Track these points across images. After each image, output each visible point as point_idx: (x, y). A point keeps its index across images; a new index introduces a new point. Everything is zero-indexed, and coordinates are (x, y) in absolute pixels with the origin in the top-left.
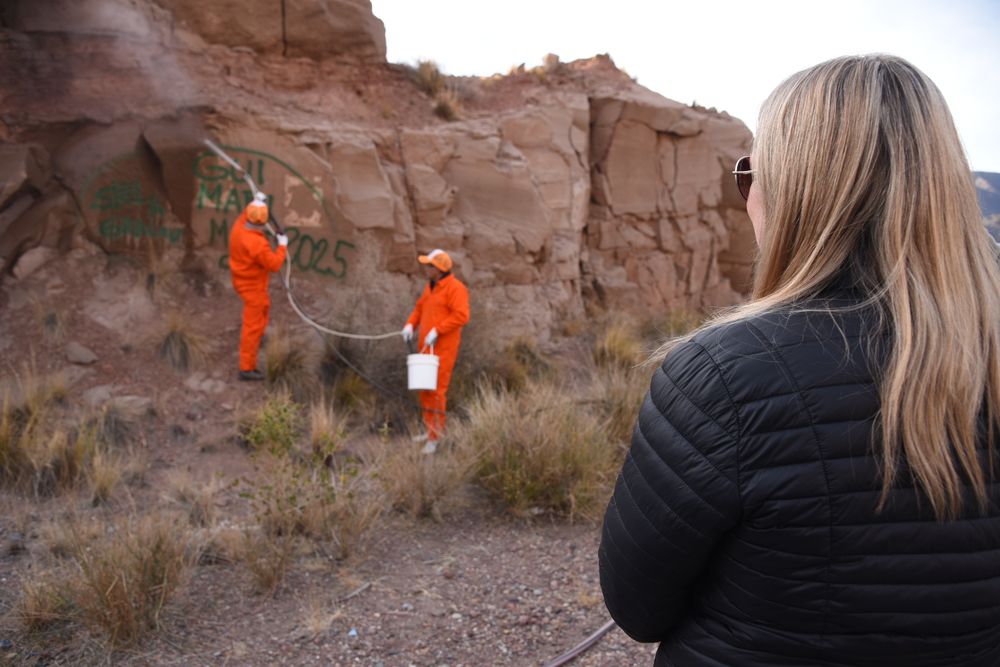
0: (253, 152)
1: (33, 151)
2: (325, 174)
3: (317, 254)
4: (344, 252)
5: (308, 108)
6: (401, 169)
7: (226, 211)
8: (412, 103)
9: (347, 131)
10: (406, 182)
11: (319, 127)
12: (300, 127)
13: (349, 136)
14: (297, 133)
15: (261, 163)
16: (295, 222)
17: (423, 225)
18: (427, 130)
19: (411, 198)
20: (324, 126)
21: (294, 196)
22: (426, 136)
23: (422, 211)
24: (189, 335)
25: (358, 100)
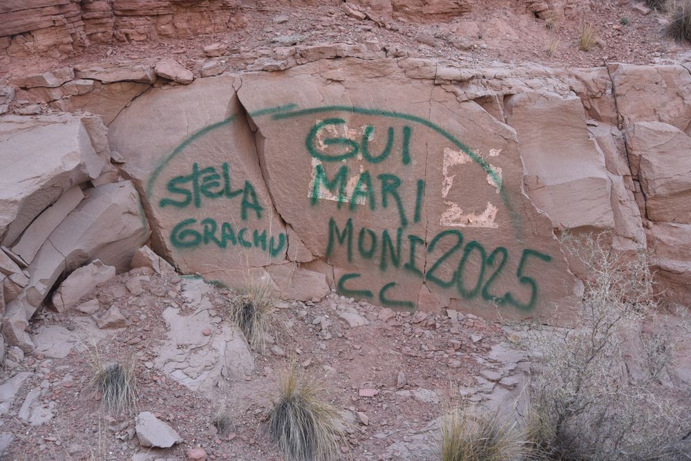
0: (395, 115)
1: (86, 123)
2: (507, 144)
3: (490, 272)
4: (534, 268)
5: (467, 44)
6: (615, 130)
7: (352, 206)
8: (624, 23)
9: (531, 76)
10: (627, 152)
11: (490, 72)
12: (466, 73)
13: (536, 81)
14: (461, 82)
15: (407, 131)
16: (458, 221)
17: (655, 222)
18: (659, 63)
19: (637, 178)
20: (496, 69)
21: (455, 180)
22: (659, 72)
23: (656, 197)
24: (314, 402)
25: (536, 26)
